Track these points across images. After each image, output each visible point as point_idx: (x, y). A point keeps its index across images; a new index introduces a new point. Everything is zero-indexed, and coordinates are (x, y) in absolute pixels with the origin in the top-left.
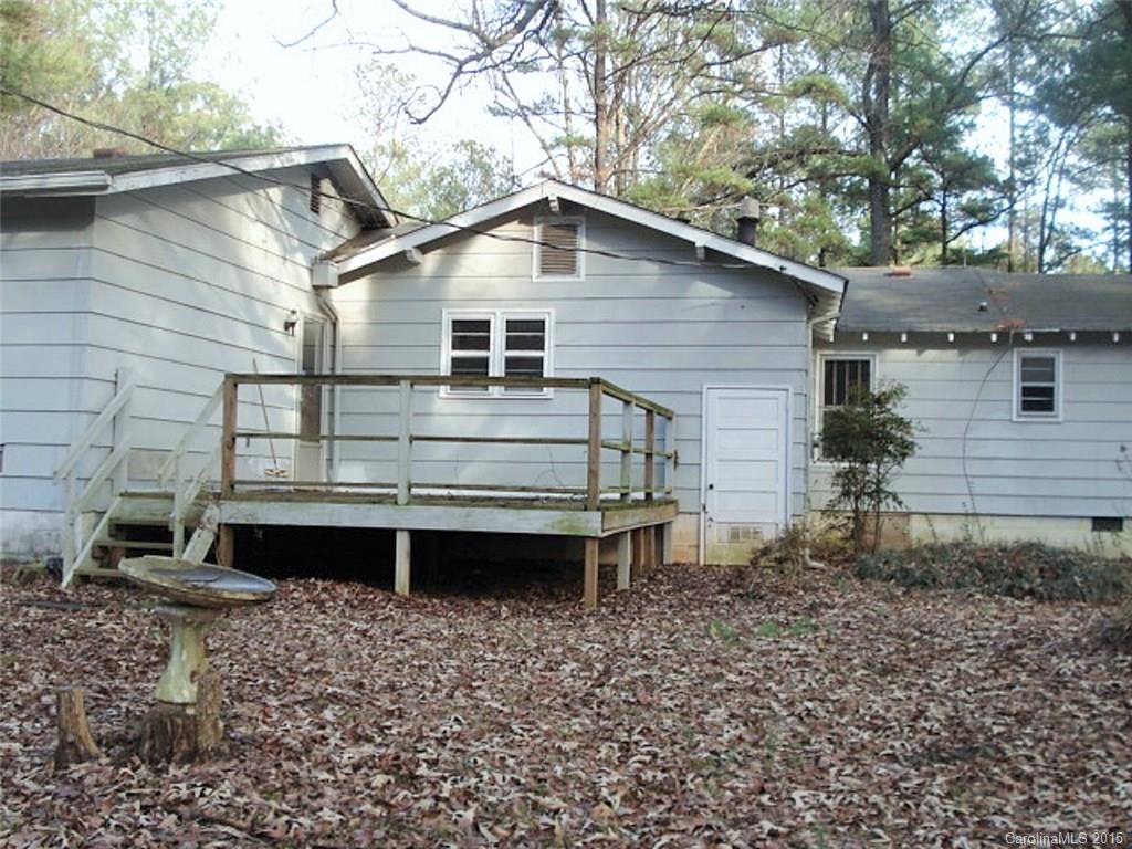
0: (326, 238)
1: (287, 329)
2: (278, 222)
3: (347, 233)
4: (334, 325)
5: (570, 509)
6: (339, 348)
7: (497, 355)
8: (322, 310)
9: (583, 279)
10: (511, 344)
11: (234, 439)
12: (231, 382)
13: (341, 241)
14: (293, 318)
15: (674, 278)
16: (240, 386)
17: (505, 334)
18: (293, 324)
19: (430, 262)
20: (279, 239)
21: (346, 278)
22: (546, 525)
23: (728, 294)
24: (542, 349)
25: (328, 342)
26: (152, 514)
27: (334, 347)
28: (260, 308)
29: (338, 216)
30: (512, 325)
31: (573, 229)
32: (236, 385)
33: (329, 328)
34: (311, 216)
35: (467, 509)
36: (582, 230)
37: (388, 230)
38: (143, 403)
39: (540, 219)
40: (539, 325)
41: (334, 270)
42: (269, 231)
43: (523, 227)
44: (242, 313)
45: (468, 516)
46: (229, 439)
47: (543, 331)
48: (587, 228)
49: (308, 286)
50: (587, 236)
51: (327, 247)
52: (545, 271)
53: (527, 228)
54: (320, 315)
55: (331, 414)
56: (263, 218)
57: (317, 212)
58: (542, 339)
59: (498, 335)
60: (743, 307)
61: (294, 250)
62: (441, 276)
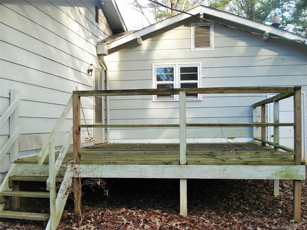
0: (101, 34)
1: (88, 72)
2: (84, 24)
3: (108, 33)
4: (106, 72)
5: (286, 165)
6: (108, 82)
7: (177, 83)
8: (101, 66)
9: (213, 49)
10: (183, 77)
11: (80, 129)
12: (77, 95)
13: (106, 37)
14: (91, 68)
15: (253, 47)
16: (81, 97)
17: (180, 73)
18: (91, 70)
19: (145, 44)
20: (84, 31)
21: (111, 51)
22: (272, 175)
23: (276, 54)
24: (197, 79)
25: (103, 79)
26: (34, 173)
27: (106, 81)
28: (78, 62)
29: (105, 26)
30: (183, 70)
31: (208, 28)
32: (79, 97)
33: (103, 73)
34: (95, 23)
35: (224, 166)
36: (212, 29)
37: (124, 33)
38: (25, 109)
39: (194, 24)
40: (195, 69)
41: (106, 48)
42: (80, 27)
43: (186, 28)
44: (70, 64)
45: (224, 170)
46: (77, 128)
47: (197, 72)
48: (214, 27)
49: (96, 55)
50: (215, 31)
51: (102, 38)
52: (196, 46)
53: (189, 28)
54: (100, 67)
55: (106, 110)
56: (78, 21)
57: (98, 23)
58: (196, 75)
59: (177, 74)
60: (283, 59)
61: (90, 38)
62: (151, 49)
